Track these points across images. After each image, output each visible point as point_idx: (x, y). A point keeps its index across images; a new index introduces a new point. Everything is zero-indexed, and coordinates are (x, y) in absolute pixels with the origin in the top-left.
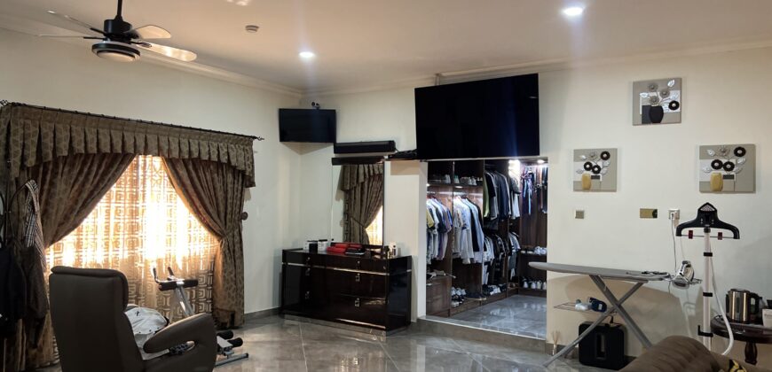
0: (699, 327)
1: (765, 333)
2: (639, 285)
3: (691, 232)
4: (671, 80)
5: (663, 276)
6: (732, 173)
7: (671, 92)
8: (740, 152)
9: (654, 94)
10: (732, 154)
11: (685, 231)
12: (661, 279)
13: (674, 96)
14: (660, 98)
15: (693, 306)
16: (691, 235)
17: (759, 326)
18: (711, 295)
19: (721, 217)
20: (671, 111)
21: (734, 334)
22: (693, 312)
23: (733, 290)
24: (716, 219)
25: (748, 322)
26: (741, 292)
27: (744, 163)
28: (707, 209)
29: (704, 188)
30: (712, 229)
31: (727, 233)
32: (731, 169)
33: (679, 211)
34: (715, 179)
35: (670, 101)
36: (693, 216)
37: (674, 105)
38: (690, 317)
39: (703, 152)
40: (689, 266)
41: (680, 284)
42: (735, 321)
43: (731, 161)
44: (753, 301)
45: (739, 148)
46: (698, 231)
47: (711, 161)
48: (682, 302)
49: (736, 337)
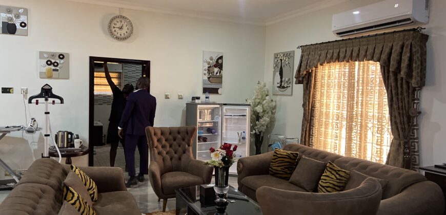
0: (42, 154)
1: (75, 151)
2: (4, 135)
3: (37, 101)
4: (21, 8)
5: (19, 128)
6: (57, 68)
7: (21, 16)
8: (61, 57)
9: (10, 15)
10: (57, 57)
11: (34, 101)
12: (19, 130)
13: (23, 19)
14: (15, 19)
15: (36, 144)
16: (37, 103)
17: (72, 148)
18: (49, 135)
19: (54, 92)
20: (21, 28)
21: (62, 155)
22: (36, 147)
23: (59, 132)
24: (51, 93)
25: (67, 147)
26: (64, 132)
27: (63, 63)
28: (47, 87)
29: (42, 75)
30: (49, 99)
31: (57, 101)
32: (57, 66)
33: (27, 89)
34: (48, 70)
35: (21, 22)
36: (39, 92)
37: (23, 25)
38: (34, 150)
39: (41, 54)
40: (35, 121)
41: (30, 131)
42: (61, 148)
43: (57, 61)
44: (70, 136)
45: (61, 55)
46: (41, 100)
47: (46, 60)
48: (30, 142)
49: (63, 156)
